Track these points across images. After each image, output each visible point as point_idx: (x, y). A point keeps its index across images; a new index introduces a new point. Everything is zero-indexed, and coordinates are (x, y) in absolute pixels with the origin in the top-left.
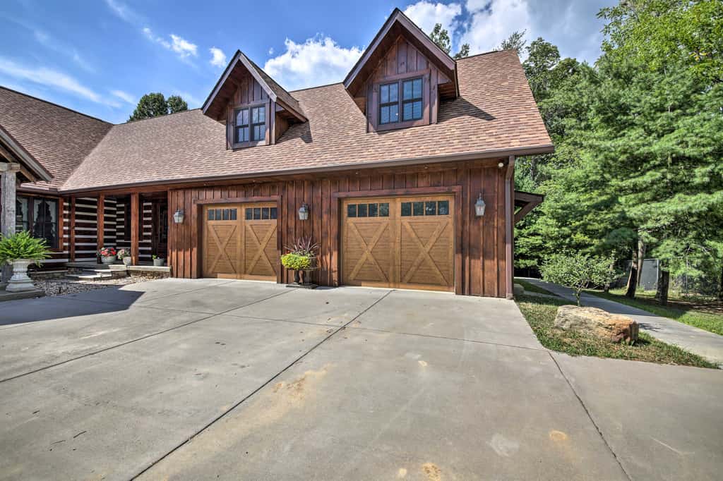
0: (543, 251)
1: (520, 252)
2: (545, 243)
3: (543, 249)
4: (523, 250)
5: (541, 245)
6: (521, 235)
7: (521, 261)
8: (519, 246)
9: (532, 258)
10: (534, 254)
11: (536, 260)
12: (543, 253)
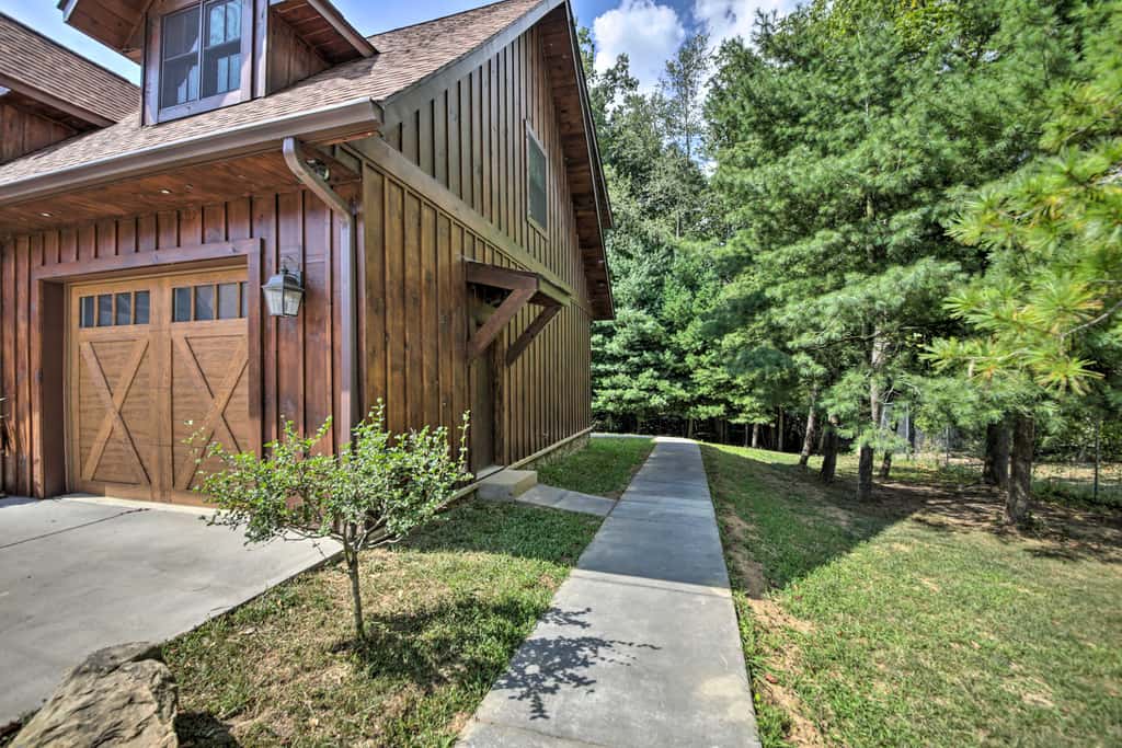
0: (733, 391)
1: (700, 393)
2: (734, 378)
3: (733, 387)
4: (704, 390)
5: (728, 382)
6: (700, 365)
7: (701, 408)
8: (698, 384)
9: (717, 402)
10: (721, 396)
11: (723, 406)
12: (733, 395)
